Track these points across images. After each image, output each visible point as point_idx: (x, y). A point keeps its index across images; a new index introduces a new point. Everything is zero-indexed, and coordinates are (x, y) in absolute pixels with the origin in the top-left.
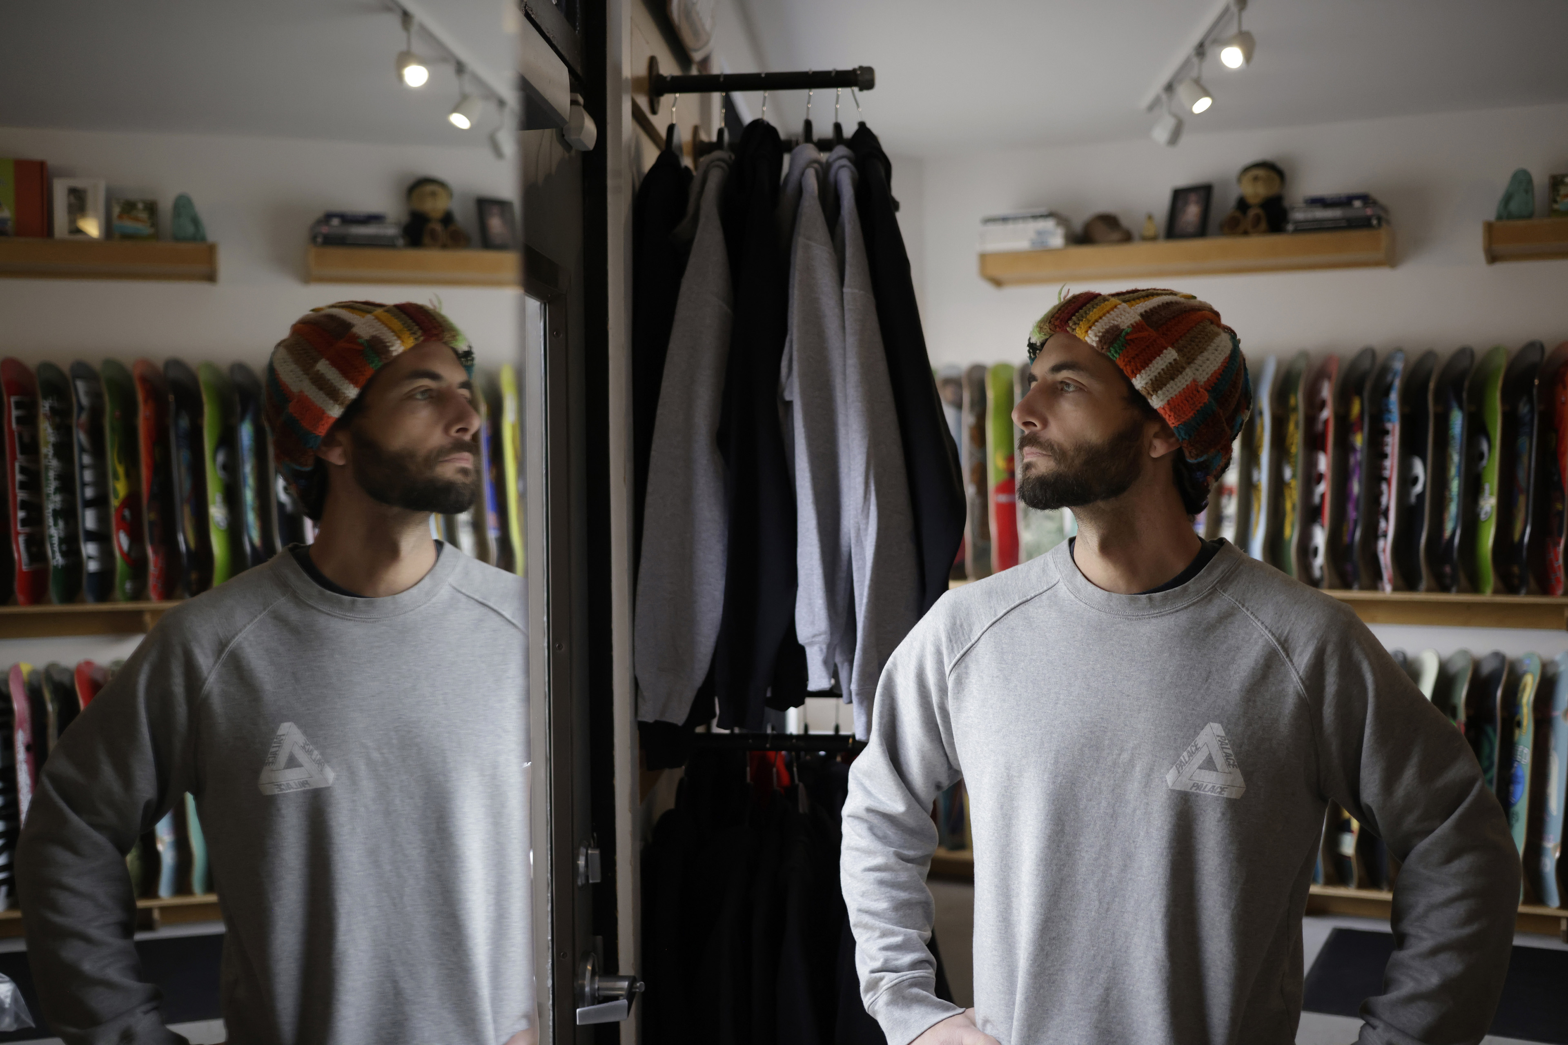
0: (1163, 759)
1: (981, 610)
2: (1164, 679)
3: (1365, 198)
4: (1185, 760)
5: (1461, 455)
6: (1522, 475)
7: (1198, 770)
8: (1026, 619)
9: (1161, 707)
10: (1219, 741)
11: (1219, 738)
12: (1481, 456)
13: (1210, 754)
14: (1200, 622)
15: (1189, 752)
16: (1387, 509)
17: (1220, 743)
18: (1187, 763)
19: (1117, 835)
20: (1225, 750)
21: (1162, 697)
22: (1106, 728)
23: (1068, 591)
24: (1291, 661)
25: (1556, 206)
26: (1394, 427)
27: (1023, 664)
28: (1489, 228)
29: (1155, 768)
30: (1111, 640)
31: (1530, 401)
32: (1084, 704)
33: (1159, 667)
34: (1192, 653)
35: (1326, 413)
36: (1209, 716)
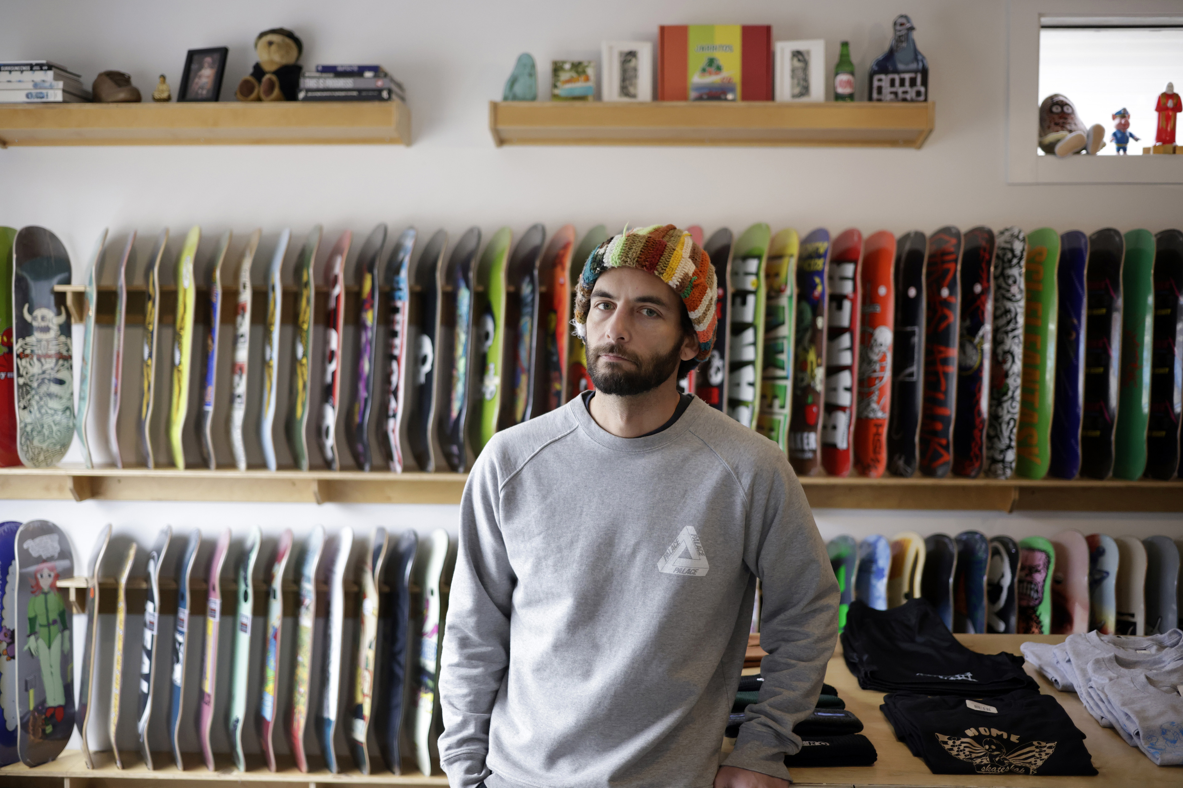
0: (655, 552)
1: (523, 448)
2: (655, 496)
3: (376, 69)
4: (670, 552)
5: (467, 333)
6: (524, 354)
7: (679, 559)
8: (555, 453)
9: (654, 516)
10: (693, 538)
11: (692, 536)
12: (487, 336)
13: (687, 547)
14: (679, 455)
15: (672, 546)
16: (397, 388)
17: (693, 539)
18: (671, 554)
19: (624, 604)
20: (697, 544)
21: (653, 509)
22: (616, 531)
23: (585, 434)
24: (740, 482)
25: (557, 91)
26: (404, 304)
27: (555, 486)
28: (495, 107)
29: (649, 558)
30: (618, 469)
31: (532, 281)
32: (600, 514)
33: (651, 488)
34: (674, 477)
35: (338, 290)
36: (685, 522)
